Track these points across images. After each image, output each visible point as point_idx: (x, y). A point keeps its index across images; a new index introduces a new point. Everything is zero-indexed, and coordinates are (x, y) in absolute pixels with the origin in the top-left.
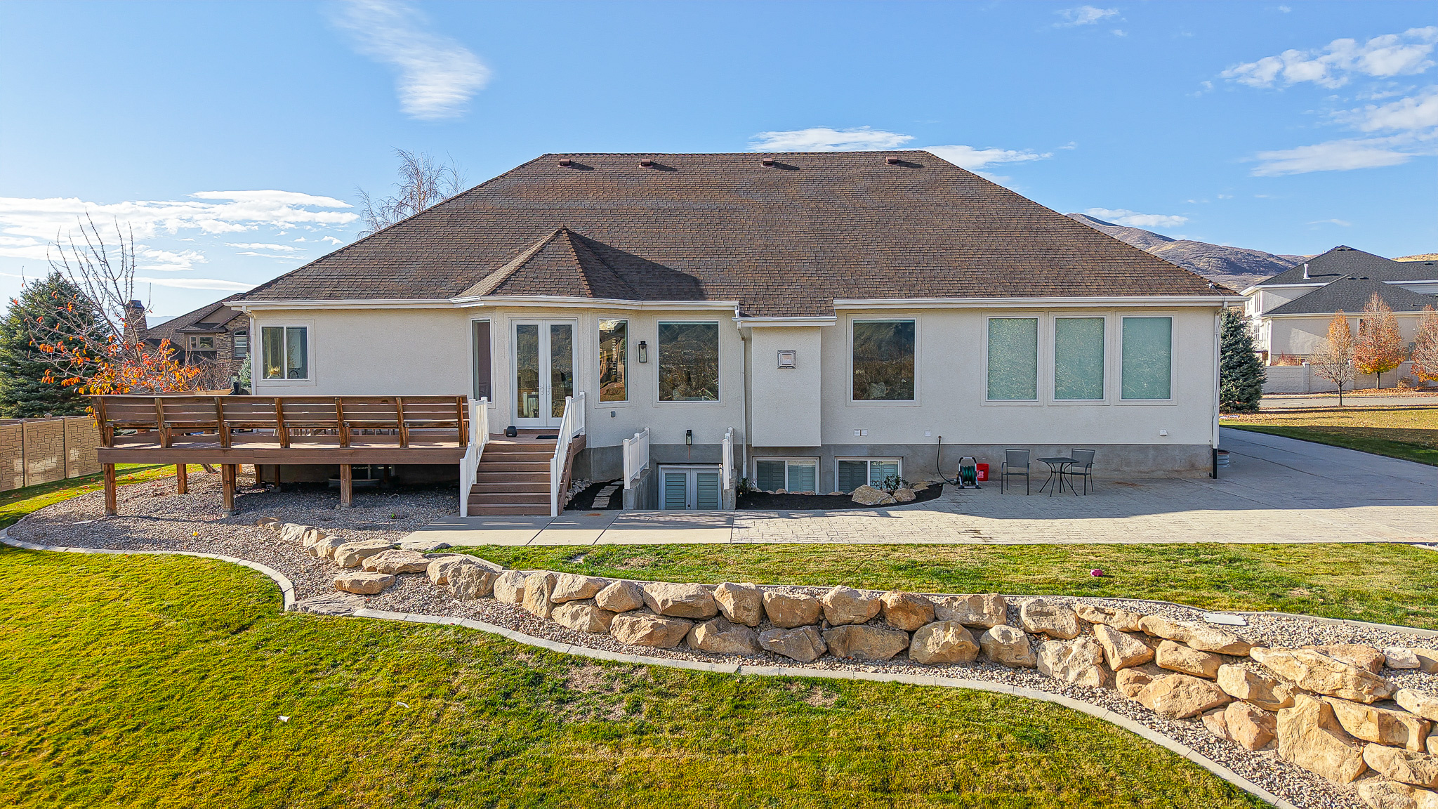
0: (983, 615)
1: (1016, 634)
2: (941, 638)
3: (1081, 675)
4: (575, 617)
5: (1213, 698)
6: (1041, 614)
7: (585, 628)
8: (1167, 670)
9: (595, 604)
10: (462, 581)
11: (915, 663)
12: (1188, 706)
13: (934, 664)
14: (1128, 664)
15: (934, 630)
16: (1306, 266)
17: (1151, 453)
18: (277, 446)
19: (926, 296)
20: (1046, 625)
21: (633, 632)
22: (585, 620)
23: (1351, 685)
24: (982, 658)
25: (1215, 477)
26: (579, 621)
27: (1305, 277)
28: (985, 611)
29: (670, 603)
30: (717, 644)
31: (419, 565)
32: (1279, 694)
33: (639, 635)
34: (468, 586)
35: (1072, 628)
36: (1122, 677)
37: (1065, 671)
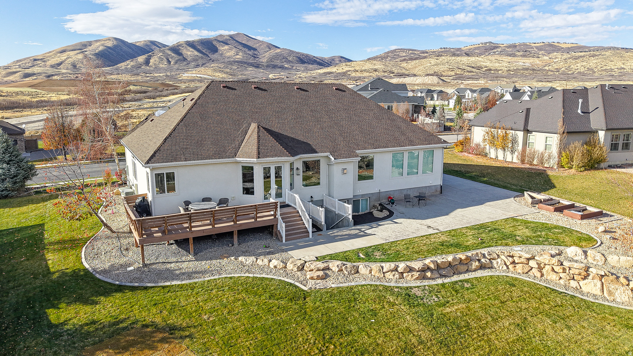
0: (479, 257)
1: (488, 260)
2: (475, 264)
3: (502, 267)
4: (394, 275)
5: (530, 268)
6: (490, 255)
7: (398, 278)
8: (518, 263)
9: (398, 272)
11: (471, 271)
12: (526, 271)
13: (475, 270)
14: (511, 263)
15: (473, 263)
16: (370, 85)
17: (428, 188)
18: (211, 227)
19: (378, 148)
20: (492, 257)
21: (412, 277)
22: (397, 276)
23: (557, 263)
24: (482, 267)
25: (441, 193)
26: (395, 276)
27: (369, 89)
28: (479, 256)
29: (420, 268)
30: (433, 276)
31: (327, 266)
32: (542, 265)
33: (414, 278)
35: (497, 257)
36: (511, 267)
37: (499, 267)
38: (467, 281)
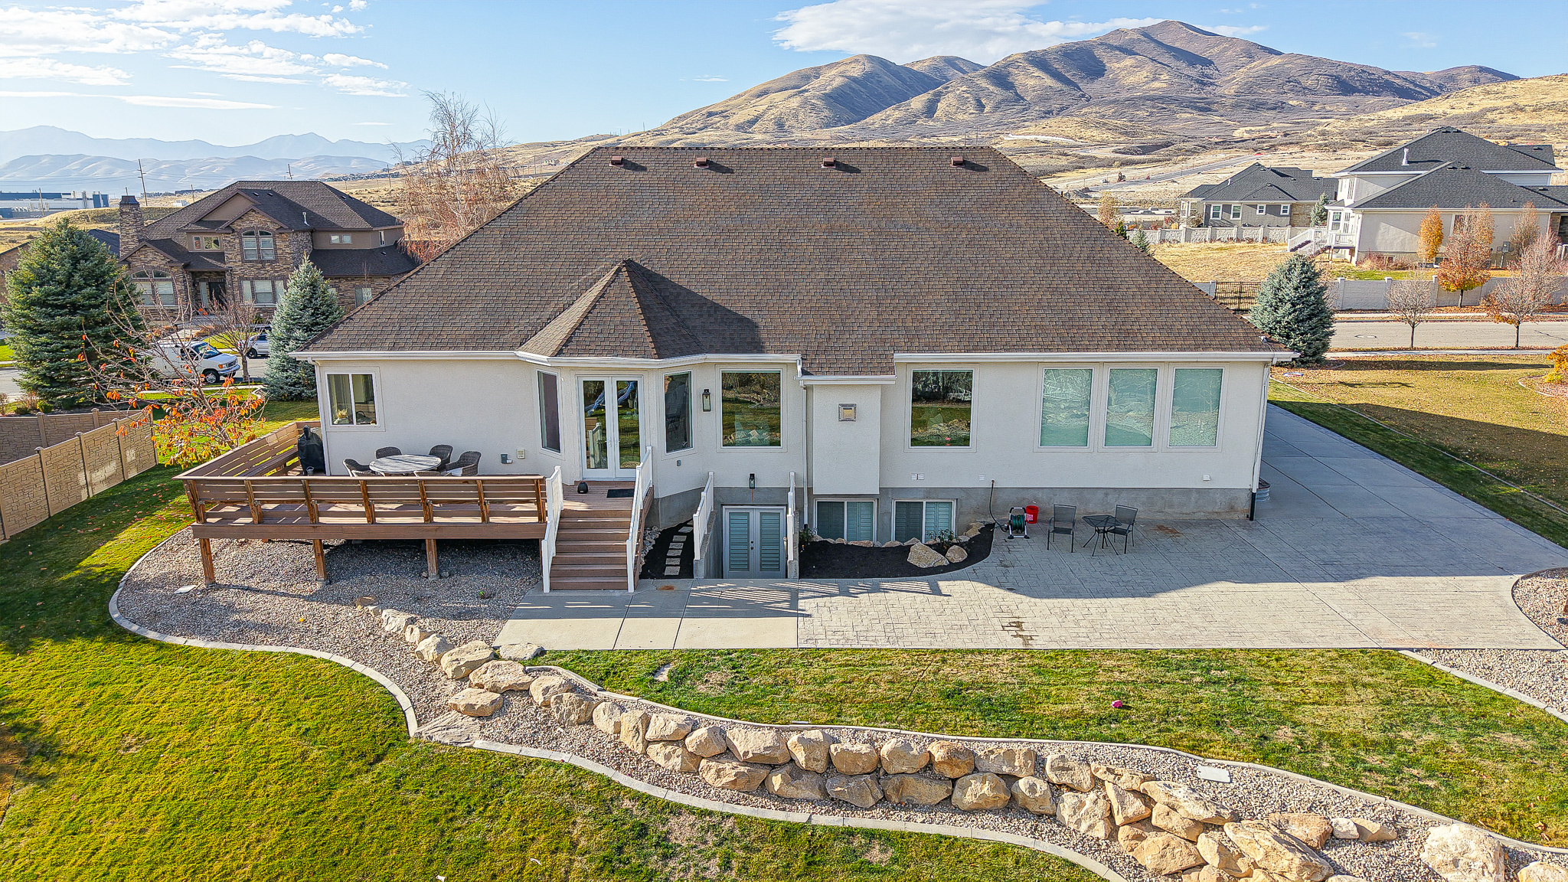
0: (1014, 767)
1: (1041, 786)
2: (977, 790)
3: (1091, 827)
4: (668, 757)
5: (1191, 861)
6: (1063, 769)
7: (677, 768)
8: (1158, 829)
9: (684, 746)
10: (564, 708)
11: (957, 810)
12: (1172, 866)
13: (971, 811)
14: (1129, 822)
15: (973, 782)
16: (1406, 150)
17: (1194, 495)
18: (364, 520)
19: (985, 349)
20: (1066, 779)
21: (719, 776)
22: (676, 762)
23: (1295, 871)
24: (1012, 806)
25: (1251, 519)
26: (672, 761)
27: (1404, 162)
28: (1016, 764)
29: (750, 755)
30: (791, 791)
31: (522, 684)
32: (1242, 865)
33: (725, 780)
34: (569, 714)
35: (1087, 783)
36: (1124, 832)
37: (1078, 822)
38: (887, 838)
